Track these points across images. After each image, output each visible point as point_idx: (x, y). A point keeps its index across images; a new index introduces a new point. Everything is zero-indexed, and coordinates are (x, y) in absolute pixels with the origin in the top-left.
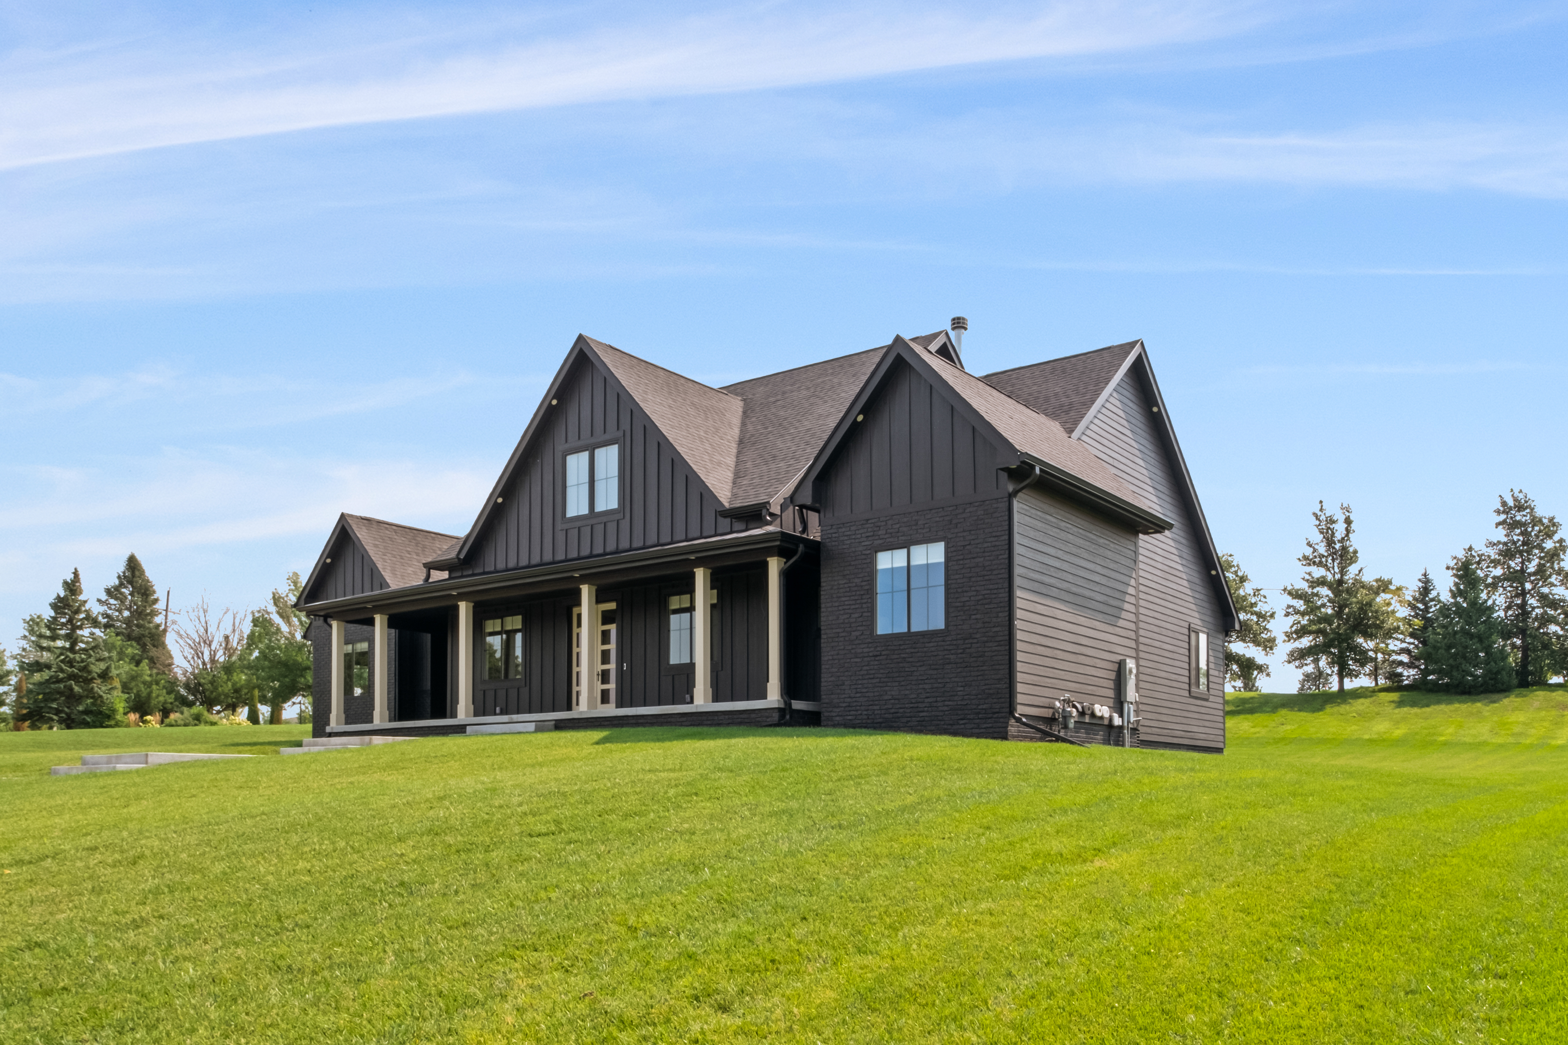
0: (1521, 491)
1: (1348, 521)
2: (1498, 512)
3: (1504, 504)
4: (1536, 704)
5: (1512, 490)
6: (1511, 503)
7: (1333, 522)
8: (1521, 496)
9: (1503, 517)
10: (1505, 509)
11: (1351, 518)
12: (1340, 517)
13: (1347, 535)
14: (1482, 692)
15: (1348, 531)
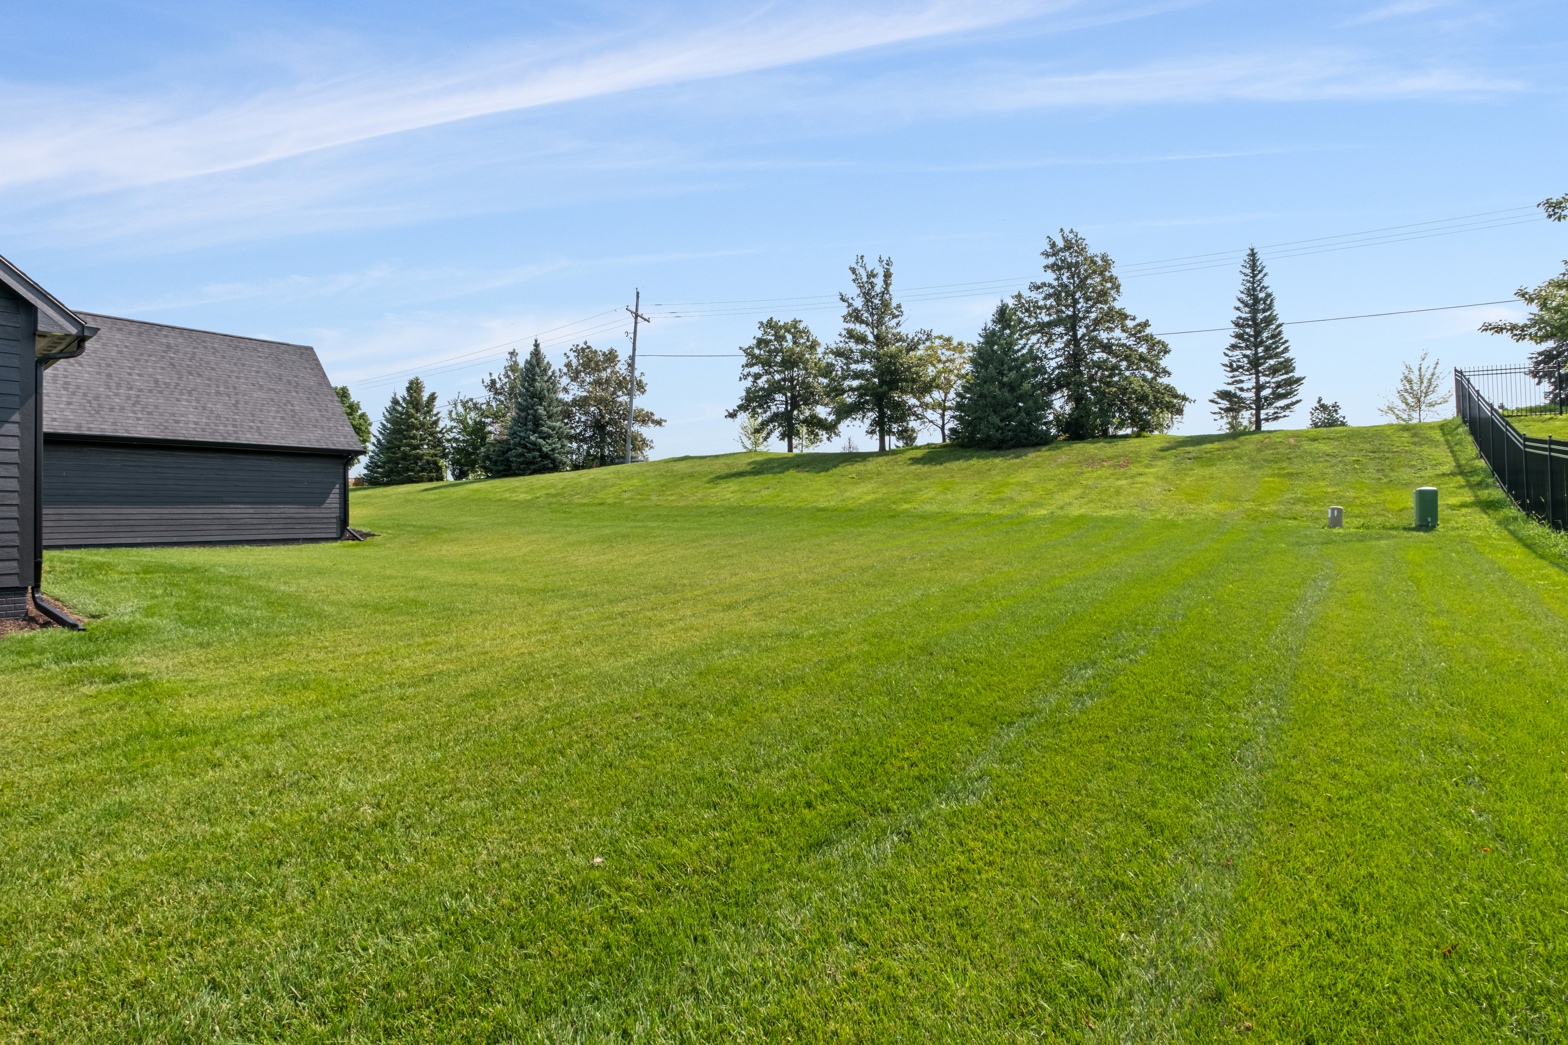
0: (1071, 231)
1: (887, 275)
2: (1047, 255)
3: (1053, 245)
4: (1064, 458)
5: (1062, 230)
6: (1060, 244)
7: (874, 276)
8: (1071, 236)
9: (1052, 260)
10: (1054, 250)
11: (892, 271)
12: (880, 272)
13: (886, 289)
14: (1013, 447)
15: (887, 284)
